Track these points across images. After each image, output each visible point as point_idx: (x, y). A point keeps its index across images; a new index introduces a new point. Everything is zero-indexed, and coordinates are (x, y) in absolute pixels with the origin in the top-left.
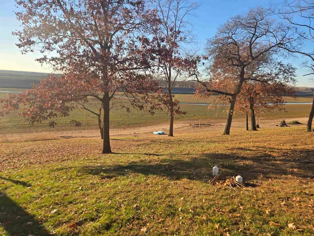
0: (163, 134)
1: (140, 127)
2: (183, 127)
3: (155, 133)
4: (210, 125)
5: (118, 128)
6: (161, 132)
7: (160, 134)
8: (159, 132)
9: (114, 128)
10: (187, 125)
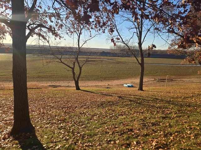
0: (132, 86)
1: (114, 80)
2: (148, 81)
3: (125, 85)
4: (172, 80)
5: (97, 80)
6: (130, 85)
7: (129, 86)
8: (128, 85)
9: (95, 80)
10: (152, 79)
